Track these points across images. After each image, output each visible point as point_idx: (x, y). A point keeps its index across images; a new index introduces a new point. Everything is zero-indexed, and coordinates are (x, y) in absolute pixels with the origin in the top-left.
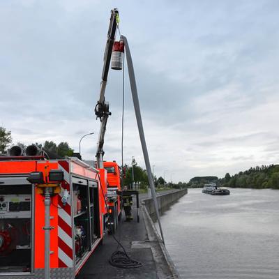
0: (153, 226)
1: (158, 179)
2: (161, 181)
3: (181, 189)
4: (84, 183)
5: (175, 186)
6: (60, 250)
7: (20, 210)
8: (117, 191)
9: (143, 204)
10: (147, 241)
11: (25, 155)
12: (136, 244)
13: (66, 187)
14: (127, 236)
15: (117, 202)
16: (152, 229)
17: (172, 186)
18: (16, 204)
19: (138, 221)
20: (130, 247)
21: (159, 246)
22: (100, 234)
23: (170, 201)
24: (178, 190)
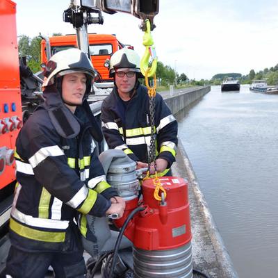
1: (180, 75)
2: (184, 78)
3: (205, 86)
5: (198, 84)
17: (195, 83)
23: (193, 100)
24: (202, 87)
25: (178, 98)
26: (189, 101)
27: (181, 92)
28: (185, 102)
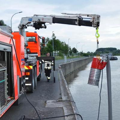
0: (67, 86)
1: (72, 49)
2: (75, 50)
3: (89, 57)
5: (85, 55)
8: (37, 57)
9: (60, 68)
10: (60, 100)
12: (50, 103)
14: (43, 95)
15: (36, 66)
16: (65, 89)
17: (82, 54)
19: (54, 81)
20: (45, 105)
21: (71, 105)
22: (14, 96)
23: (81, 66)
24: (87, 58)
25: (70, 64)
26: (77, 67)
27: (72, 61)
28: (74, 67)
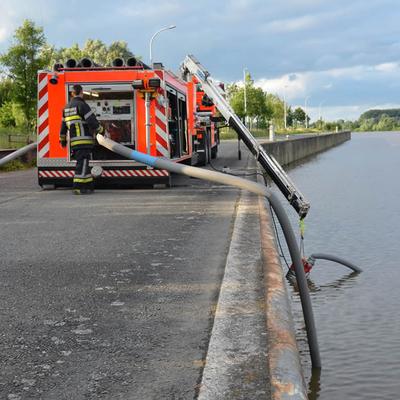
1: (293, 111)
2: (301, 116)
3: (337, 131)
4: (174, 93)
6: (158, 143)
7: (122, 113)
8: (211, 116)
11: (127, 66)
13: (161, 92)
18: (119, 108)
25: (283, 144)
28: (294, 152)
